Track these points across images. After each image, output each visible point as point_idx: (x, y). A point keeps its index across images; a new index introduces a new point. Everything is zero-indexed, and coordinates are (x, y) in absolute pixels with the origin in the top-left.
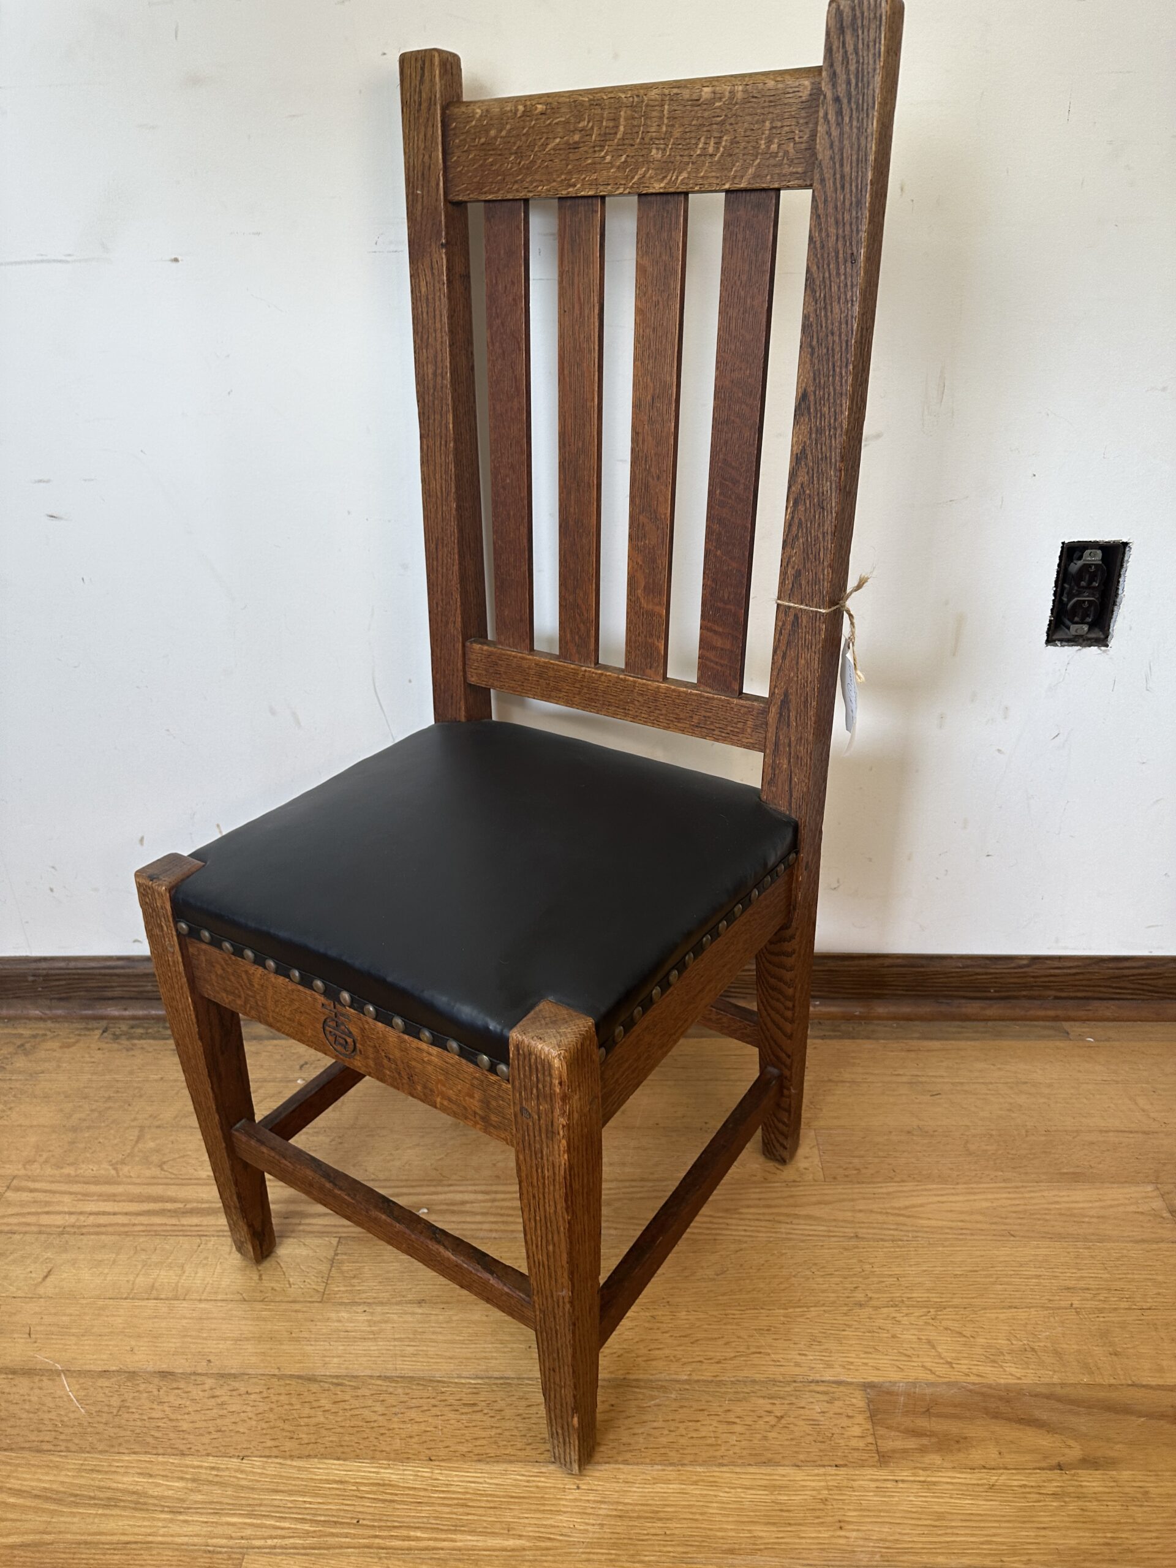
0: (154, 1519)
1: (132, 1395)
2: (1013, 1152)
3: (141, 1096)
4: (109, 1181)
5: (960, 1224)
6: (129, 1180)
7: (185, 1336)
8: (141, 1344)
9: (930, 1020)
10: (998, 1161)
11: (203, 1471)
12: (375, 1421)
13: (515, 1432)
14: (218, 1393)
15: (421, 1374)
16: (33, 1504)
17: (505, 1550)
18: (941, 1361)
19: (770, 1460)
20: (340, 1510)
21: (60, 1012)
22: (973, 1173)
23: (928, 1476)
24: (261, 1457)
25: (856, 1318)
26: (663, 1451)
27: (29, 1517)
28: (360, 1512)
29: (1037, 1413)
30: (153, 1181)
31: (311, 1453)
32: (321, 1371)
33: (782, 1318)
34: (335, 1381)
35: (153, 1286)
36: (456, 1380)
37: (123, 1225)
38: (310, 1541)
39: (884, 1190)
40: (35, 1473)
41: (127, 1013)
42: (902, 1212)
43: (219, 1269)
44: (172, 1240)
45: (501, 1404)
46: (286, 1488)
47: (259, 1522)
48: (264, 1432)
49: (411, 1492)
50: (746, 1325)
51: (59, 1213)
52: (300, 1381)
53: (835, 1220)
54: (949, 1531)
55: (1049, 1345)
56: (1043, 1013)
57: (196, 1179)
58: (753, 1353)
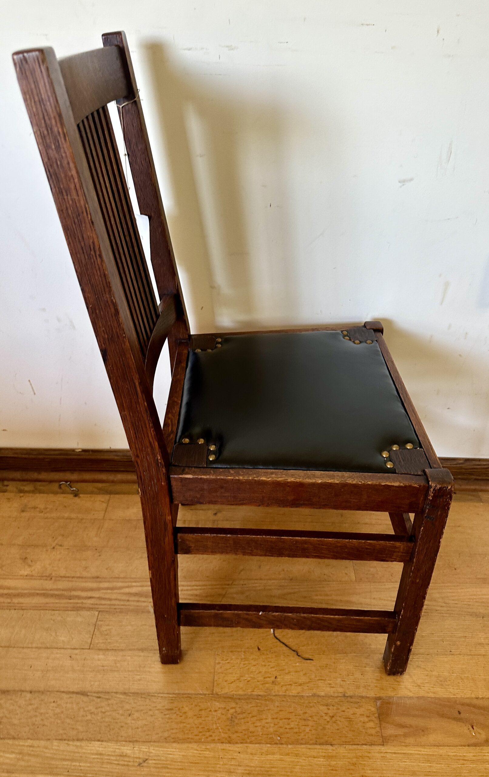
11: (25, 748)
12: (118, 719)
13: (193, 725)
14: (33, 702)
15: (143, 691)
19: (327, 742)
23: (409, 750)
24: (57, 740)
31: (85, 738)
32: (89, 689)
33: (333, 660)
34: (96, 695)
43: (33, 629)
44: (8, 612)
46: (70, 758)
48: (59, 725)
49: (137, 760)
56: (468, 487)
57: (21, 576)
58: (318, 680)
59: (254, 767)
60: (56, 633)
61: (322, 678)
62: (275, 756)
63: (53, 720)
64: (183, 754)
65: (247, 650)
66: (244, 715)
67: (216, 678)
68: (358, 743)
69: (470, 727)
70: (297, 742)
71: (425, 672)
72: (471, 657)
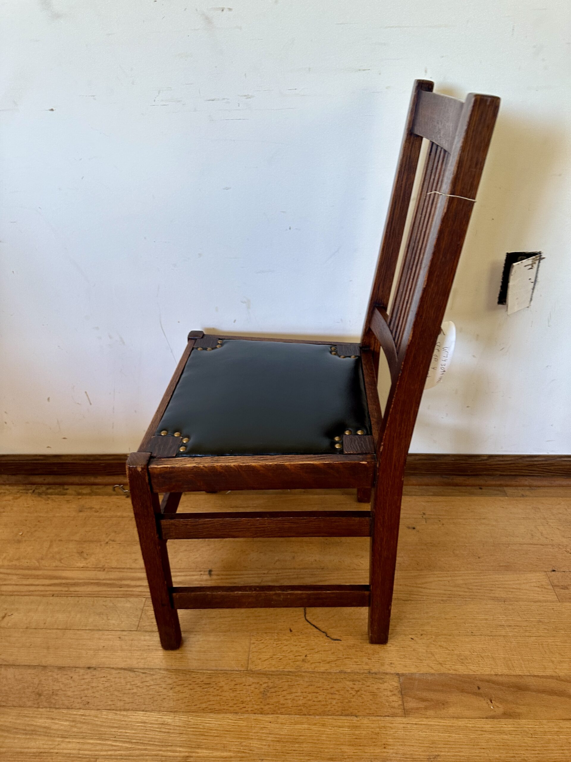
0: (53, 740)
1: (44, 678)
4: (35, 569)
5: (449, 592)
6: (45, 568)
7: (70, 648)
9: (438, 486)
10: (469, 560)
11: (77, 716)
12: (161, 692)
13: (229, 698)
14: (85, 677)
15: (184, 668)
17: (222, 757)
18: (436, 662)
19: (352, 713)
20: (143, 737)
22: (456, 566)
23: (427, 721)
24: (106, 710)
26: (300, 708)
28: (153, 738)
30: (57, 568)
31: (130, 708)
32: (135, 666)
34: (142, 671)
35: (55, 623)
36: (201, 671)
37: (42, 591)
38: (128, 752)
39: (412, 574)
41: (45, 482)
42: (421, 586)
43: (87, 614)
44: (65, 599)
45: (222, 684)
46: (118, 726)
47: (104, 742)
48: (108, 697)
49: (178, 728)
51: (11, 585)
52: (125, 671)
54: (437, 749)
56: (494, 483)
57: (77, 567)
58: (346, 658)
59: (282, 735)
60: (107, 617)
61: (349, 657)
62: (303, 726)
63: (102, 692)
64: (219, 723)
65: (280, 631)
66: (276, 689)
67: (251, 656)
68: (381, 715)
69: (489, 701)
70: (324, 713)
71: (447, 651)
72: (492, 637)
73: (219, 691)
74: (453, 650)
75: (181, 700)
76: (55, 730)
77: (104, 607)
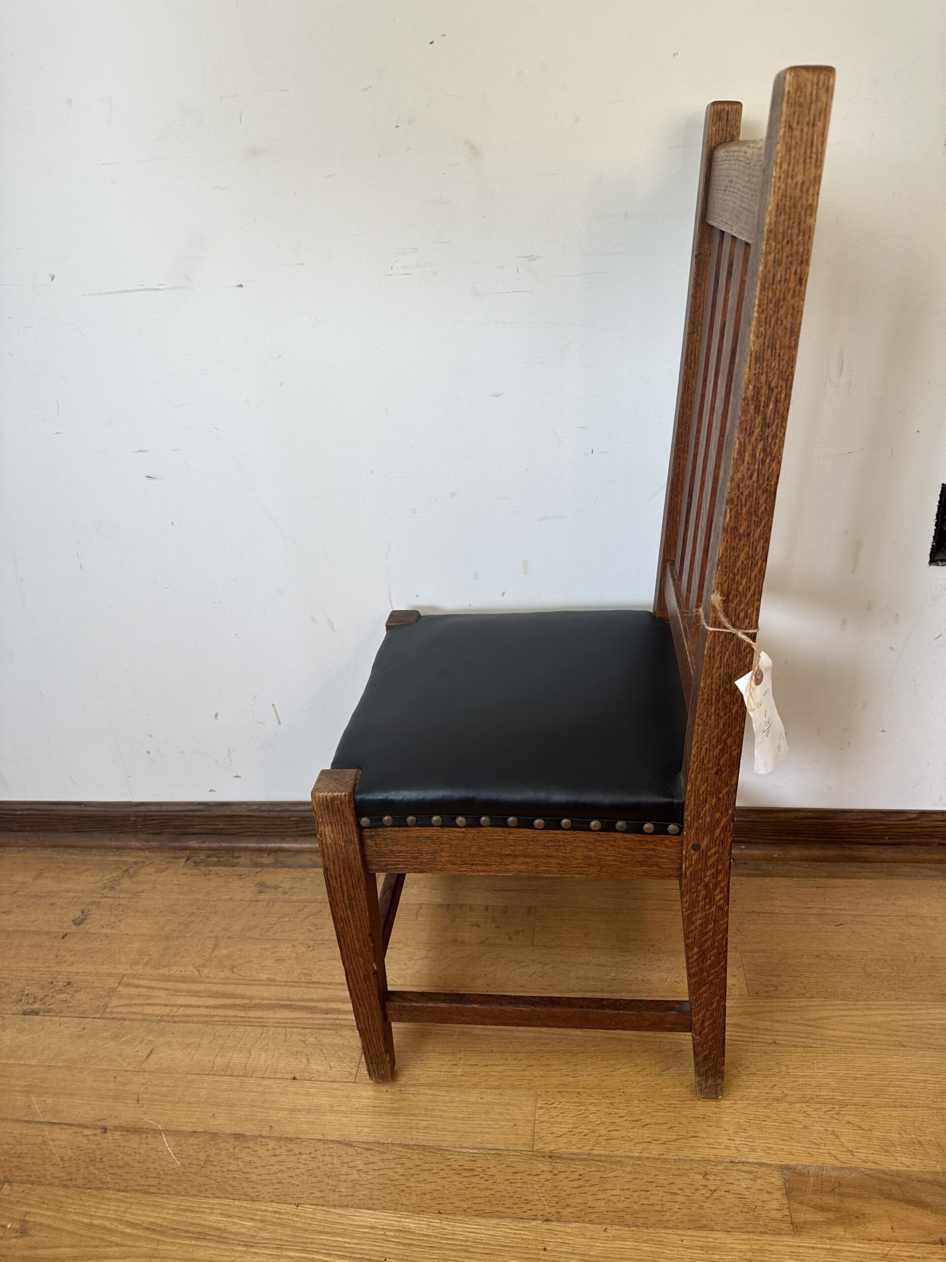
0: (233, 1250)
1: (214, 1151)
2: (904, 975)
3: (215, 913)
4: (193, 981)
5: (860, 1035)
6: (208, 980)
7: (253, 1106)
8: (220, 1111)
9: (836, 862)
10: (891, 983)
11: (269, 1214)
12: (397, 1180)
13: (505, 1194)
14: (277, 1152)
15: (431, 1144)
16: (144, 1235)
18: (843, 1149)
19: (705, 1226)
20: (372, 1250)
21: (154, 844)
22: (870, 992)
23: (833, 1245)
24: (311, 1204)
25: (775, 1111)
27: (141, 1244)
28: (387, 1252)
29: (923, 1196)
30: (226, 981)
31: (350, 1204)
32: (355, 1138)
33: (714, 1109)
34: (365, 1146)
35: (228, 1066)
36: (458, 1150)
37: (205, 1016)
39: (796, 1004)
40: (144, 1210)
41: (204, 845)
42: (810, 1023)
43: (277, 1054)
44: (242, 1029)
45: (493, 1171)
46: (330, 1231)
47: (311, 1256)
48: (314, 1185)
49: (425, 1238)
50: (686, 1113)
51: (157, 1005)
52: (339, 1145)
53: (757, 1028)
55: (933, 1139)
57: (258, 980)
58: (692, 1137)
61: (697, 1135)
62: (627, 1243)
63: (305, 1177)
65: (582, 1090)
66: (580, 1183)
67: (537, 1128)
68: (755, 1230)
70: (659, 1225)
71: (861, 1132)
73: (489, 1182)
74: (870, 1130)
75: (429, 1195)
76: (234, 1233)
77: (302, 1044)
